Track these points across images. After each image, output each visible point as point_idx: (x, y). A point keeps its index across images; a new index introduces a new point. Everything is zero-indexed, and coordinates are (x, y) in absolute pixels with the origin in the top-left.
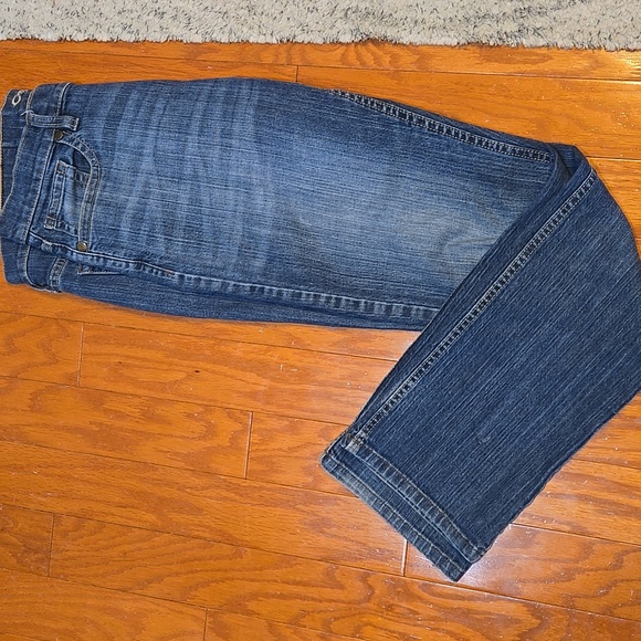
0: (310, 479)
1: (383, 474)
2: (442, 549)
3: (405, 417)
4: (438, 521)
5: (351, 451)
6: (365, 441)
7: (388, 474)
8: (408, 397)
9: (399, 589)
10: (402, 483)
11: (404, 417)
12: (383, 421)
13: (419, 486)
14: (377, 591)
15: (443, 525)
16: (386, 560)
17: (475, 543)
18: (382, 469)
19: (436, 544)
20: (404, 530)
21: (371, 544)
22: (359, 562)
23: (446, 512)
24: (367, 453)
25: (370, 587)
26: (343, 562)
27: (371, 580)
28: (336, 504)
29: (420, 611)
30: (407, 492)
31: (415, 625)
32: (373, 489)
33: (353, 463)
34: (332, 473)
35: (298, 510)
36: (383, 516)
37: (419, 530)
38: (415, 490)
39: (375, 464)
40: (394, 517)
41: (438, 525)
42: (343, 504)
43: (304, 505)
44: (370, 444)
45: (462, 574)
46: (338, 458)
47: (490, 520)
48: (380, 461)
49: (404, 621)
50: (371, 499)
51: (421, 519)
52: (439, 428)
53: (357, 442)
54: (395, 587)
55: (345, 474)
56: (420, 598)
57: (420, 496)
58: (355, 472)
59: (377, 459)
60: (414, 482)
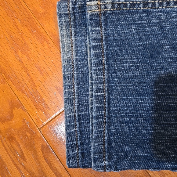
0: (41, 10)
1: (93, 52)
2: (81, 137)
3: (150, 27)
4: (97, 117)
5: (89, 8)
6: (105, 13)
7: (96, 55)
8: (168, 13)
9: (28, 134)
10: (99, 70)
11: (149, 25)
12: (132, 12)
13: (109, 82)
14: (13, 122)
15: (98, 124)
16: (38, 108)
17: (110, 159)
18: (96, 47)
19: (80, 131)
20: (69, 101)
21: (39, 90)
22: (20, 92)
23: (109, 118)
24: (98, 24)
25: (12, 115)
26: (10, 83)
27: (16, 111)
28: (42, 43)
29: (28, 160)
30: (97, 79)
31: (15, 165)
32: (77, 55)
33: (80, 25)
34: (60, 15)
35: (15, 23)
36: (65, 79)
37: (79, 111)
38: (104, 83)
39: (95, 39)
40: (71, 87)
41: (95, 121)
42: (46, 47)
43: (22, 23)
44: (106, 19)
45: (78, 167)
46: (74, 8)
47: (137, 154)
48: (100, 40)
49: (11, 155)
50: (68, 61)
51: (87, 106)
52: (164, 58)
53: (99, 6)
54: (27, 130)
55: (67, 25)
56: (35, 153)
57: (102, 90)
58: (75, 33)
59: (99, 37)
60: (109, 77)
